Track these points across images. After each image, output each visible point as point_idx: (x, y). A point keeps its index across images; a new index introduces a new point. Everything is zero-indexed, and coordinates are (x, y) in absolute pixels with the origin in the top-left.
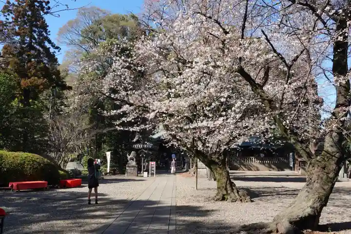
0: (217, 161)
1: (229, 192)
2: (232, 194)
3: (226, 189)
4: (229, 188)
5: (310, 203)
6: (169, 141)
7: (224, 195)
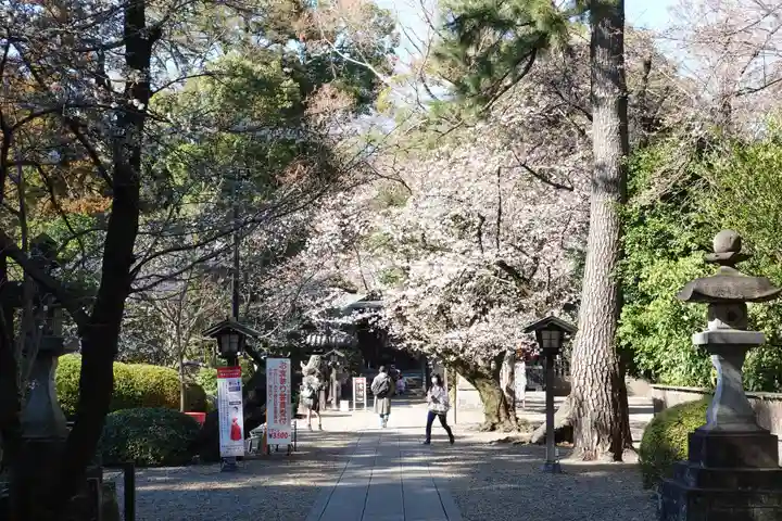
0: (486, 372)
1: (502, 419)
2: (507, 423)
3: (498, 416)
4: (503, 414)
5: (566, 415)
6: (402, 340)
7: (494, 424)
